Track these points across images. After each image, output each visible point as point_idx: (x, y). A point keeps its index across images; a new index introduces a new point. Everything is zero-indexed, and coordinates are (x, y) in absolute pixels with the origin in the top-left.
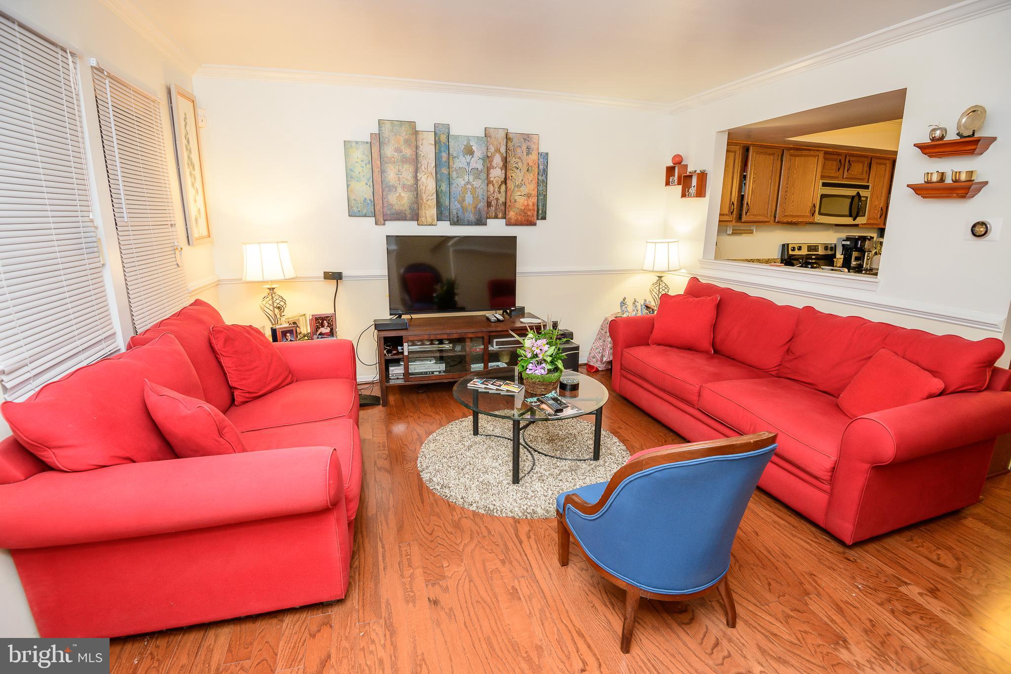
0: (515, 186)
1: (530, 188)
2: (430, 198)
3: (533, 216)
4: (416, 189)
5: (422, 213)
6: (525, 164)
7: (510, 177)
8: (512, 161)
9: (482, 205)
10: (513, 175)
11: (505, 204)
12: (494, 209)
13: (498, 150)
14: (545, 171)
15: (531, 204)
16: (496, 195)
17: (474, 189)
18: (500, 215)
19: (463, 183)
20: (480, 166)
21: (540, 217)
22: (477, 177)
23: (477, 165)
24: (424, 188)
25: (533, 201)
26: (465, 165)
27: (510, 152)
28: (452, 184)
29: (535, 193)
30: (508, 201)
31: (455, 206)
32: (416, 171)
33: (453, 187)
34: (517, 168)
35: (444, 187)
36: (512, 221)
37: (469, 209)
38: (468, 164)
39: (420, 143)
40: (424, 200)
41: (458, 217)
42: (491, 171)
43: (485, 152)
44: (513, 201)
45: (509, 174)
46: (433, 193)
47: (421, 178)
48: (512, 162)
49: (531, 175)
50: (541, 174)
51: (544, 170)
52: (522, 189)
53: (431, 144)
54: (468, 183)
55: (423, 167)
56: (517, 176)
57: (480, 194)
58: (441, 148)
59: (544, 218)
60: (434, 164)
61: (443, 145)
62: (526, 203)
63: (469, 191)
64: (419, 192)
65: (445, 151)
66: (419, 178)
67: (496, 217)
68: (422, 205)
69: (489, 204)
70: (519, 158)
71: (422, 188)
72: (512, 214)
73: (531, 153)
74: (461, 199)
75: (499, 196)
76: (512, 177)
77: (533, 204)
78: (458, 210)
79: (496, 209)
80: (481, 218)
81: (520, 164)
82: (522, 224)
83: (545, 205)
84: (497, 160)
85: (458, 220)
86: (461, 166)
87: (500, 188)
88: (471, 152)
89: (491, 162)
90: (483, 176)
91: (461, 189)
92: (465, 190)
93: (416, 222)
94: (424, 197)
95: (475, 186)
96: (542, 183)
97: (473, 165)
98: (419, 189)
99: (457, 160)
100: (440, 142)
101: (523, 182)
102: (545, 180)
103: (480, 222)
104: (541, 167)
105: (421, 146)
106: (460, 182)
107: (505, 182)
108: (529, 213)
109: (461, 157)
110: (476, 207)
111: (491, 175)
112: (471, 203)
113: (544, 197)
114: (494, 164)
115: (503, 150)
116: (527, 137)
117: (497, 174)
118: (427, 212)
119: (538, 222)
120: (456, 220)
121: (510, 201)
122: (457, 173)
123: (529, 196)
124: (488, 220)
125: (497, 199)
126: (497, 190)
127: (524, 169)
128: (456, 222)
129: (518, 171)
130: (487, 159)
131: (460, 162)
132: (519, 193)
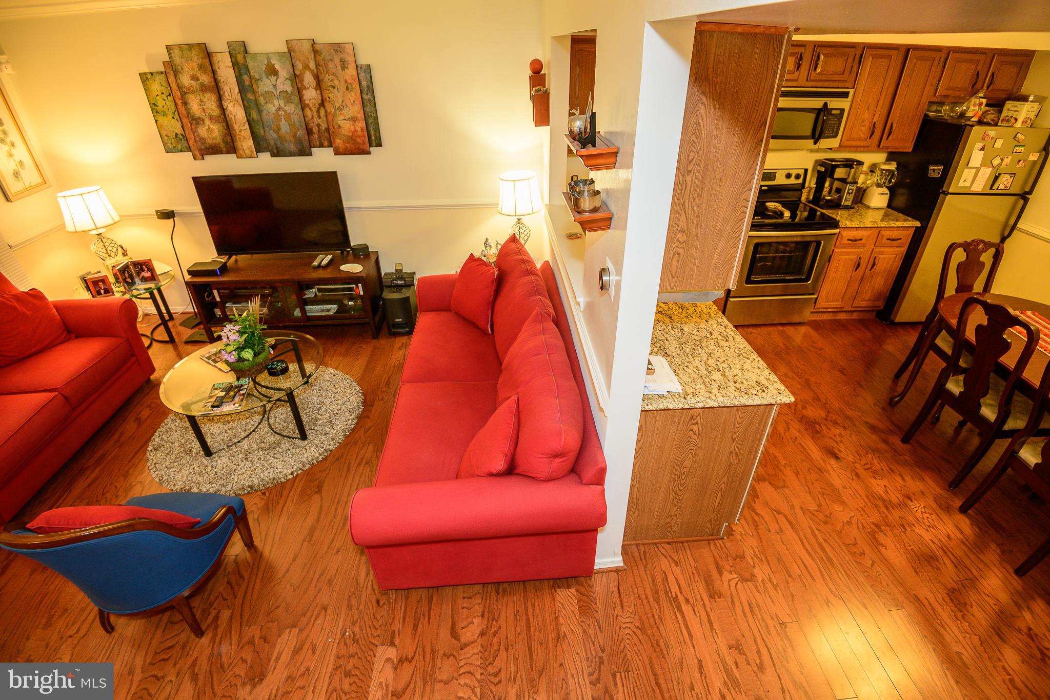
0: (335, 109)
1: (355, 110)
2: (243, 128)
3: (364, 143)
4: (224, 118)
5: (238, 144)
6: (343, 82)
7: (328, 99)
8: (327, 78)
9: (301, 133)
10: (330, 95)
11: (328, 130)
12: (317, 136)
13: (306, 67)
14: (371, 88)
15: (359, 129)
16: (316, 120)
17: (288, 116)
18: (326, 143)
19: (273, 109)
20: (288, 87)
21: (374, 144)
22: (288, 101)
23: (285, 87)
24: (233, 117)
25: (360, 125)
26: (271, 88)
27: (320, 68)
28: (262, 111)
29: (361, 115)
30: (331, 127)
31: (272, 136)
32: (220, 98)
33: (264, 113)
34: (334, 87)
35: (254, 115)
36: (341, 150)
37: (288, 138)
38: (275, 86)
39: (216, 67)
40: (237, 131)
41: (277, 148)
42: (304, 92)
43: (291, 71)
44: (336, 127)
45: (326, 96)
46: (245, 123)
47: (227, 107)
48: (326, 80)
49: (353, 94)
50: (365, 91)
51: (368, 86)
52: (345, 111)
53: (229, 67)
54: (279, 108)
55: (226, 94)
56: (336, 97)
57: (296, 120)
58: (241, 70)
59: (379, 145)
60: (237, 90)
61: (242, 67)
62: (352, 128)
63: (283, 119)
64: (229, 123)
65: (245, 74)
66: (225, 107)
67: (321, 146)
68: (235, 136)
69: (309, 132)
70: (334, 74)
71: (231, 117)
72: (338, 142)
73: (347, 68)
74: (276, 128)
75: (320, 121)
76: (329, 98)
77: (362, 130)
78: (275, 140)
79: (319, 137)
80: (303, 147)
81: (336, 82)
82: (352, 153)
83: (377, 130)
84: (308, 79)
85: (278, 152)
86: (267, 89)
87: (318, 111)
88: (275, 73)
89: (302, 81)
90: (296, 99)
91: (273, 116)
92: (277, 116)
93: (234, 155)
94: (236, 127)
95: (288, 112)
96: (369, 103)
97: (281, 87)
98: (228, 119)
99: (261, 84)
100: (238, 63)
101: (344, 104)
102: (372, 99)
103: (304, 152)
104: (364, 83)
105: (218, 70)
106: (271, 108)
107: (322, 104)
108: (359, 140)
109: (265, 79)
110: (295, 136)
111: (305, 98)
112: (288, 131)
113: (375, 120)
114: (306, 83)
115: (312, 65)
116: (338, 48)
117: (311, 95)
118: (243, 144)
119: (373, 150)
120: (276, 151)
121: (333, 127)
122: (265, 98)
123: (354, 120)
124: (312, 149)
125: (318, 125)
126: (315, 114)
127: (343, 87)
128: (277, 153)
129: (335, 91)
130: (295, 78)
131: (265, 85)
132: (342, 117)
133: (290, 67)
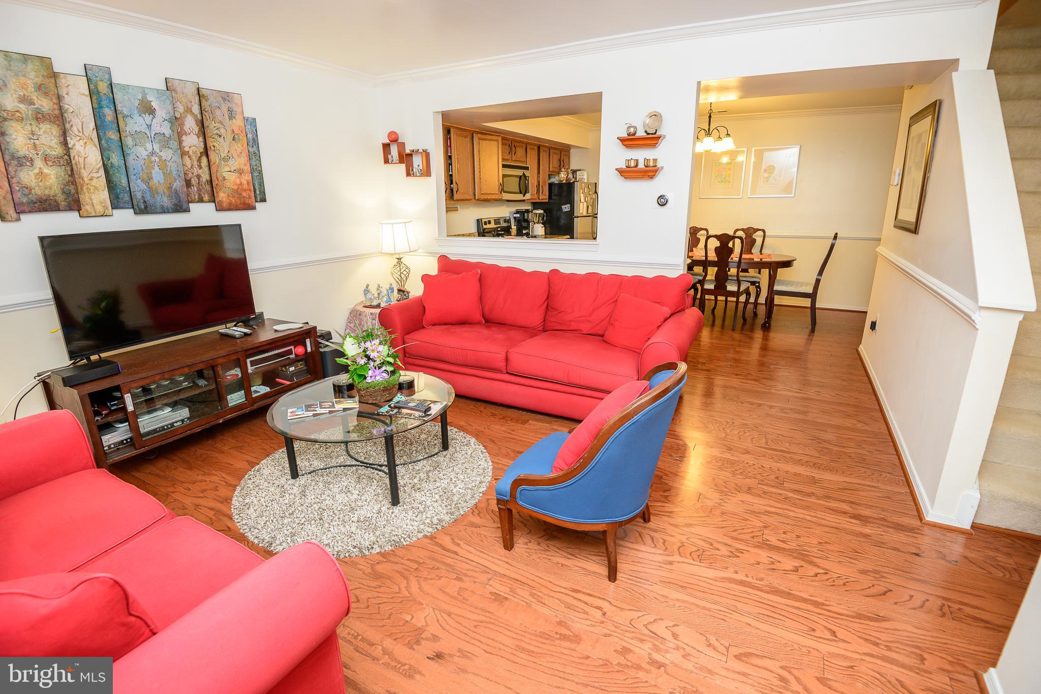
0: (220, 160)
1: (240, 161)
2: (95, 175)
3: (250, 197)
4: (67, 160)
5: (84, 198)
6: (229, 131)
7: (212, 147)
8: (211, 126)
9: (178, 184)
10: (215, 144)
11: (211, 182)
12: (195, 189)
13: (189, 110)
14: (255, 142)
15: (245, 182)
16: (196, 171)
17: (163, 164)
18: (206, 198)
19: (144, 154)
20: (166, 129)
21: (258, 199)
22: (165, 144)
23: (162, 129)
24: (81, 160)
25: (246, 178)
26: (144, 128)
27: (206, 114)
28: (128, 154)
29: (247, 168)
30: (214, 178)
31: (139, 187)
32: (64, 134)
34: (220, 136)
35: (115, 159)
36: (225, 205)
37: (161, 190)
38: (149, 127)
39: (63, 92)
40: (86, 179)
41: (145, 202)
42: (184, 138)
43: (172, 112)
44: (220, 178)
45: (210, 144)
46: (99, 168)
47: (74, 145)
48: (211, 127)
49: (240, 146)
50: (250, 144)
51: (253, 139)
52: (231, 162)
53: (83, 94)
54: (153, 153)
55: (75, 129)
56: (221, 146)
57: (173, 169)
58: (101, 101)
59: (263, 200)
60: (92, 125)
61: (104, 98)
62: (238, 181)
63: (156, 166)
64: (75, 167)
65: (108, 107)
66: (70, 146)
67: (201, 200)
68: (82, 186)
69: (188, 184)
70: (220, 122)
71: (77, 159)
72: (222, 196)
73: (235, 117)
74: (145, 176)
75: (200, 172)
76: (214, 146)
77: (248, 183)
78: (143, 192)
79: (199, 190)
80: (180, 201)
81: (222, 131)
82: (237, 208)
83: (262, 184)
84: (190, 124)
85: (146, 207)
86: (138, 129)
87: (199, 160)
88: (151, 111)
89: (182, 125)
90: (174, 144)
91: (143, 162)
92: (149, 164)
93: (76, 214)
94: (85, 174)
95: (164, 158)
96: (254, 156)
97: (156, 128)
98: (73, 162)
99: (130, 121)
100: (98, 93)
101: (230, 154)
102: (258, 153)
103: (180, 208)
104: (250, 136)
105: (66, 96)
106: (139, 153)
107: (206, 152)
108: (244, 194)
109: (137, 117)
110: (170, 188)
111: (184, 144)
112: (162, 181)
113: (260, 173)
114: (186, 128)
115: (196, 109)
116: (226, 97)
117: (192, 142)
118: (93, 197)
119: (258, 205)
120: (143, 207)
121: (218, 179)
122: (134, 139)
123: (240, 172)
124: (190, 204)
125: (199, 177)
126: (195, 163)
127: (229, 137)
128: (144, 209)
129: (221, 140)
130: (176, 121)
131: (135, 124)
132: (227, 169)
133: (170, 107)
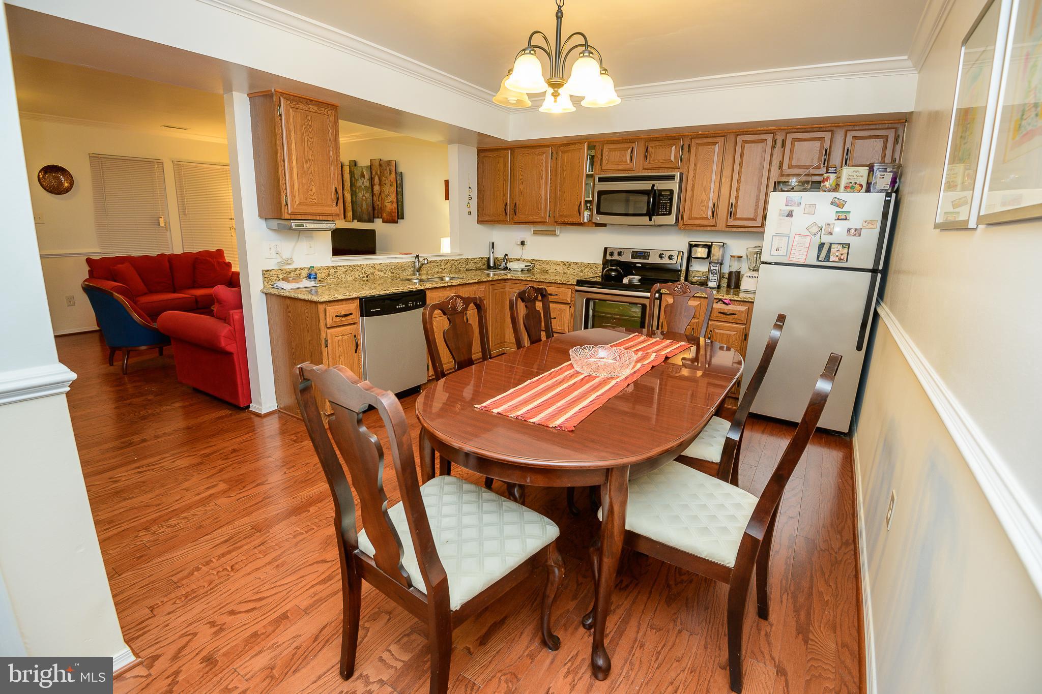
0: (385, 197)
1: (393, 197)
2: (349, 205)
3: (395, 216)
6: (389, 181)
7: (383, 191)
9: (370, 209)
10: (384, 189)
11: (381, 208)
13: (376, 173)
16: (377, 203)
17: (366, 199)
19: (361, 195)
20: (368, 184)
21: (400, 217)
22: (367, 192)
24: (347, 199)
25: (395, 206)
26: (361, 185)
27: (381, 174)
29: (395, 200)
31: (359, 210)
33: (358, 197)
34: (386, 184)
35: (354, 198)
36: (385, 220)
37: (365, 212)
38: (363, 183)
40: (347, 207)
41: (360, 216)
42: (374, 187)
43: (370, 175)
44: (385, 206)
45: (382, 189)
46: (350, 202)
47: (345, 193)
48: (383, 180)
49: (393, 188)
50: (399, 186)
51: (400, 184)
52: (389, 198)
53: (348, 172)
54: (363, 195)
55: (346, 187)
56: (386, 189)
57: (369, 202)
58: (352, 175)
59: (403, 218)
60: (349, 185)
61: (353, 173)
62: (391, 207)
63: (364, 201)
65: (353, 177)
67: (378, 218)
68: (346, 210)
69: (374, 209)
70: (386, 177)
72: (385, 215)
73: (392, 174)
74: (361, 206)
75: (379, 203)
77: (395, 209)
78: (360, 212)
79: (378, 212)
80: (371, 216)
81: (387, 181)
82: (390, 222)
83: (402, 209)
84: (377, 179)
88: (364, 176)
90: (370, 190)
91: (361, 199)
95: (367, 197)
96: (400, 193)
97: (365, 184)
99: (358, 182)
100: (352, 171)
101: (389, 194)
103: (369, 220)
104: (399, 182)
105: (344, 174)
106: (360, 195)
107: (380, 193)
108: (393, 215)
109: (360, 180)
110: (368, 211)
111: (374, 190)
112: (366, 207)
113: (401, 203)
114: (375, 182)
115: (379, 173)
116: (389, 163)
117: (376, 188)
118: (349, 215)
119: (400, 221)
120: (360, 218)
121: (383, 207)
122: (359, 190)
123: (392, 202)
124: (374, 218)
125: (378, 205)
126: (377, 199)
127: (389, 185)
128: (360, 220)
129: (386, 186)
130: (371, 179)
131: (359, 183)
132: (387, 201)
133: (370, 173)
